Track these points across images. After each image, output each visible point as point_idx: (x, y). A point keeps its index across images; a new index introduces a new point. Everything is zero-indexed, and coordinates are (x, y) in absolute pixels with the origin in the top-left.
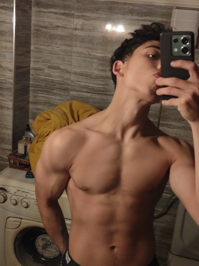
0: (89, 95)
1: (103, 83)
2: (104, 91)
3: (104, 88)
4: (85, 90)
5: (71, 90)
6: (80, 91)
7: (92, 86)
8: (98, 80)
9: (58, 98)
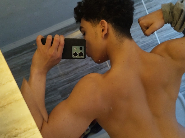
0: (69, 84)
1: (73, 74)
2: (76, 78)
3: (75, 76)
4: (66, 83)
5: (58, 88)
6: (63, 85)
7: (68, 79)
8: (70, 74)
9: (52, 96)
